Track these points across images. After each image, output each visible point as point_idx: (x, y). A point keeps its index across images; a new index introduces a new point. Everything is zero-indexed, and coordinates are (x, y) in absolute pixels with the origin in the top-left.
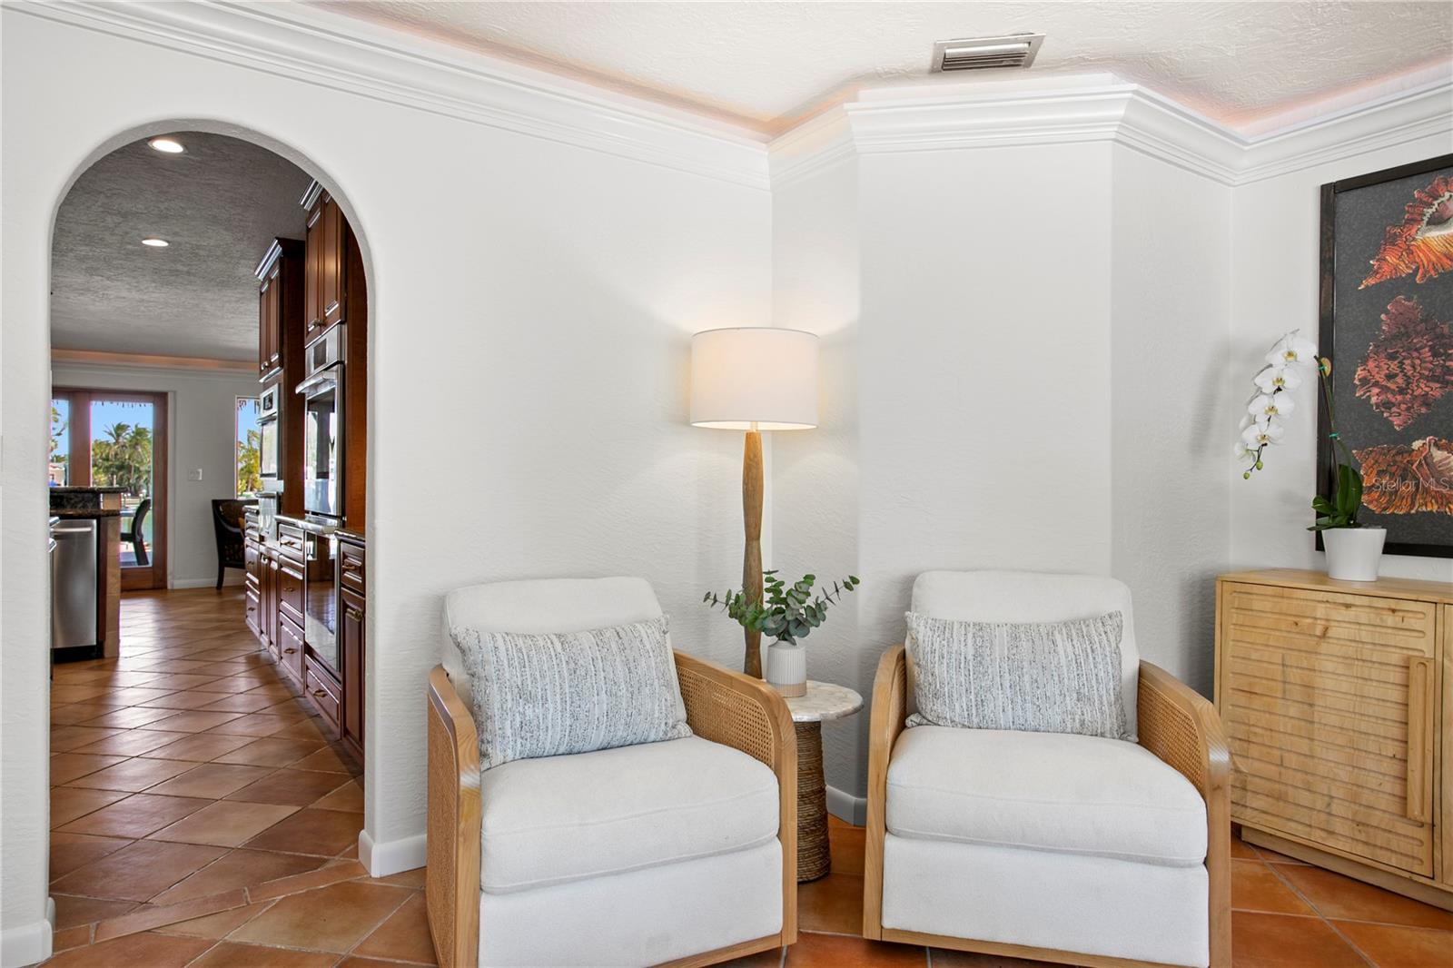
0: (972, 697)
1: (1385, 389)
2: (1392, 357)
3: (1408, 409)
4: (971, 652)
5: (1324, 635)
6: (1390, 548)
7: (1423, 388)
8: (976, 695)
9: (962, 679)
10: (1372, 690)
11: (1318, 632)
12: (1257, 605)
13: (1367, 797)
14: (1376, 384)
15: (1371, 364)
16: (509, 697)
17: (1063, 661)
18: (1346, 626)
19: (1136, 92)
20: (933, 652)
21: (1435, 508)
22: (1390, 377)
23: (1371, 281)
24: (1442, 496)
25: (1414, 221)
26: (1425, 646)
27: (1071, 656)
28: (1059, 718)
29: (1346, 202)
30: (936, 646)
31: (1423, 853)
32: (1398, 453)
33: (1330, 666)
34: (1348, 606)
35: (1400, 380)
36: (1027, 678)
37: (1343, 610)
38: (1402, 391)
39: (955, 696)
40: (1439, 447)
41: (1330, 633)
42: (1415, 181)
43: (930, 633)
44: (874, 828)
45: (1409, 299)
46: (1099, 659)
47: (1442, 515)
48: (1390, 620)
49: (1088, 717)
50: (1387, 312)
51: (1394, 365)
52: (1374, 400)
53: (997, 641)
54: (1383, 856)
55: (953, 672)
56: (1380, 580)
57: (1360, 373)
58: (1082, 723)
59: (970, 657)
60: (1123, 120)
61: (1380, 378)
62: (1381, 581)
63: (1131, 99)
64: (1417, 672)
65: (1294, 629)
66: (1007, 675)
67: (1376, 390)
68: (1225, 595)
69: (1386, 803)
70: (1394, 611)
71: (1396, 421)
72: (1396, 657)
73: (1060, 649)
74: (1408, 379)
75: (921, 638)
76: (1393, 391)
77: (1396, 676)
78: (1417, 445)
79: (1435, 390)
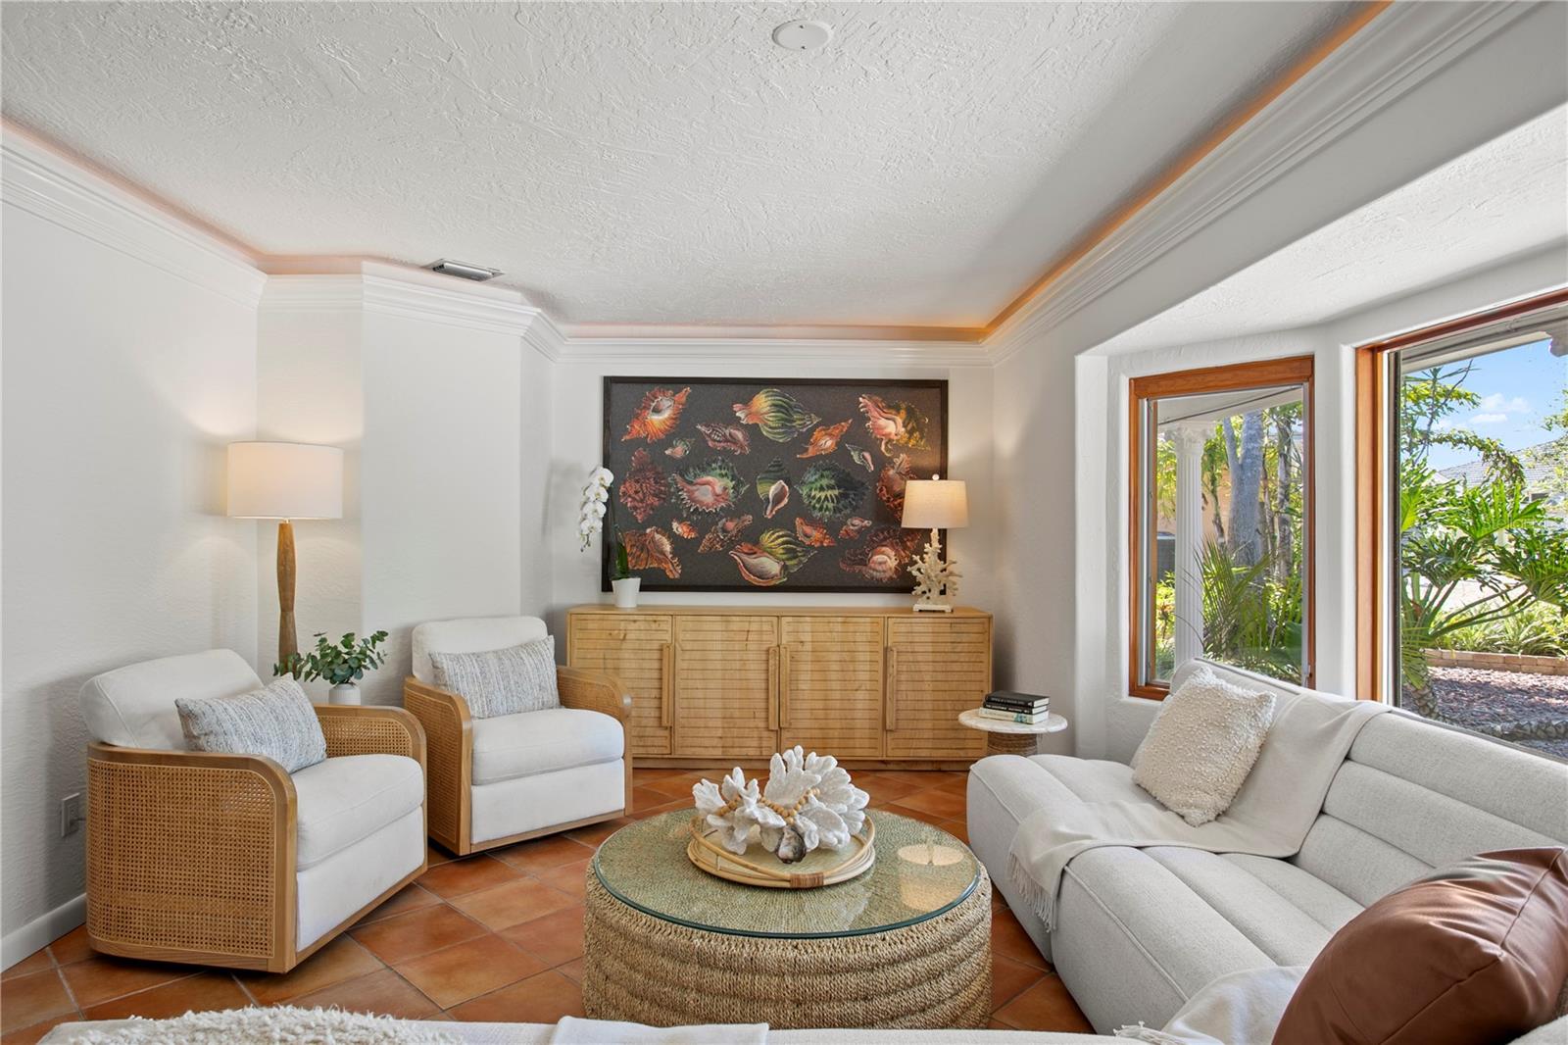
0: (484, 699)
1: (634, 499)
2: (637, 481)
3: (644, 511)
4: (478, 671)
5: (624, 639)
6: (643, 588)
7: (651, 500)
8: (487, 697)
9: (477, 689)
10: (646, 665)
11: (622, 637)
12: (591, 626)
13: (644, 722)
14: (630, 496)
15: (628, 485)
16: (249, 743)
17: (530, 669)
18: (635, 632)
19: (538, 313)
20: (456, 674)
21: (656, 565)
22: (636, 492)
23: (627, 437)
24: (659, 559)
25: (646, 408)
26: (667, 637)
27: (533, 665)
28: (531, 703)
29: (616, 388)
30: (457, 671)
31: (666, 743)
32: (640, 535)
33: (627, 656)
34: (635, 621)
35: (640, 494)
36: (512, 682)
37: (632, 624)
38: (642, 501)
39: (474, 701)
40: (658, 533)
41: (627, 637)
42: (646, 386)
43: (450, 663)
44: (466, 783)
45: (645, 450)
46: (548, 665)
47: (659, 568)
48: (654, 626)
49: (545, 700)
50: (635, 456)
51: (638, 486)
52: (629, 505)
53: (490, 662)
54: (651, 750)
55: (470, 685)
56: (638, 606)
57: (622, 489)
58: (543, 704)
59: (479, 675)
60: (529, 327)
61: (631, 492)
62: (640, 607)
63: (536, 317)
64: (666, 651)
65: (609, 637)
66: (501, 683)
67: (630, 499)
68: (573, 623)
69: (653, 722)
70: (655, 621)
71: (639, 517)
72: (656, 645)
73: (526, 661)
74: (644, 494)
75: (445, 667)
76: (638, 502)
77: (656, 655)
78: (648, 531)
79: (656, 502)
